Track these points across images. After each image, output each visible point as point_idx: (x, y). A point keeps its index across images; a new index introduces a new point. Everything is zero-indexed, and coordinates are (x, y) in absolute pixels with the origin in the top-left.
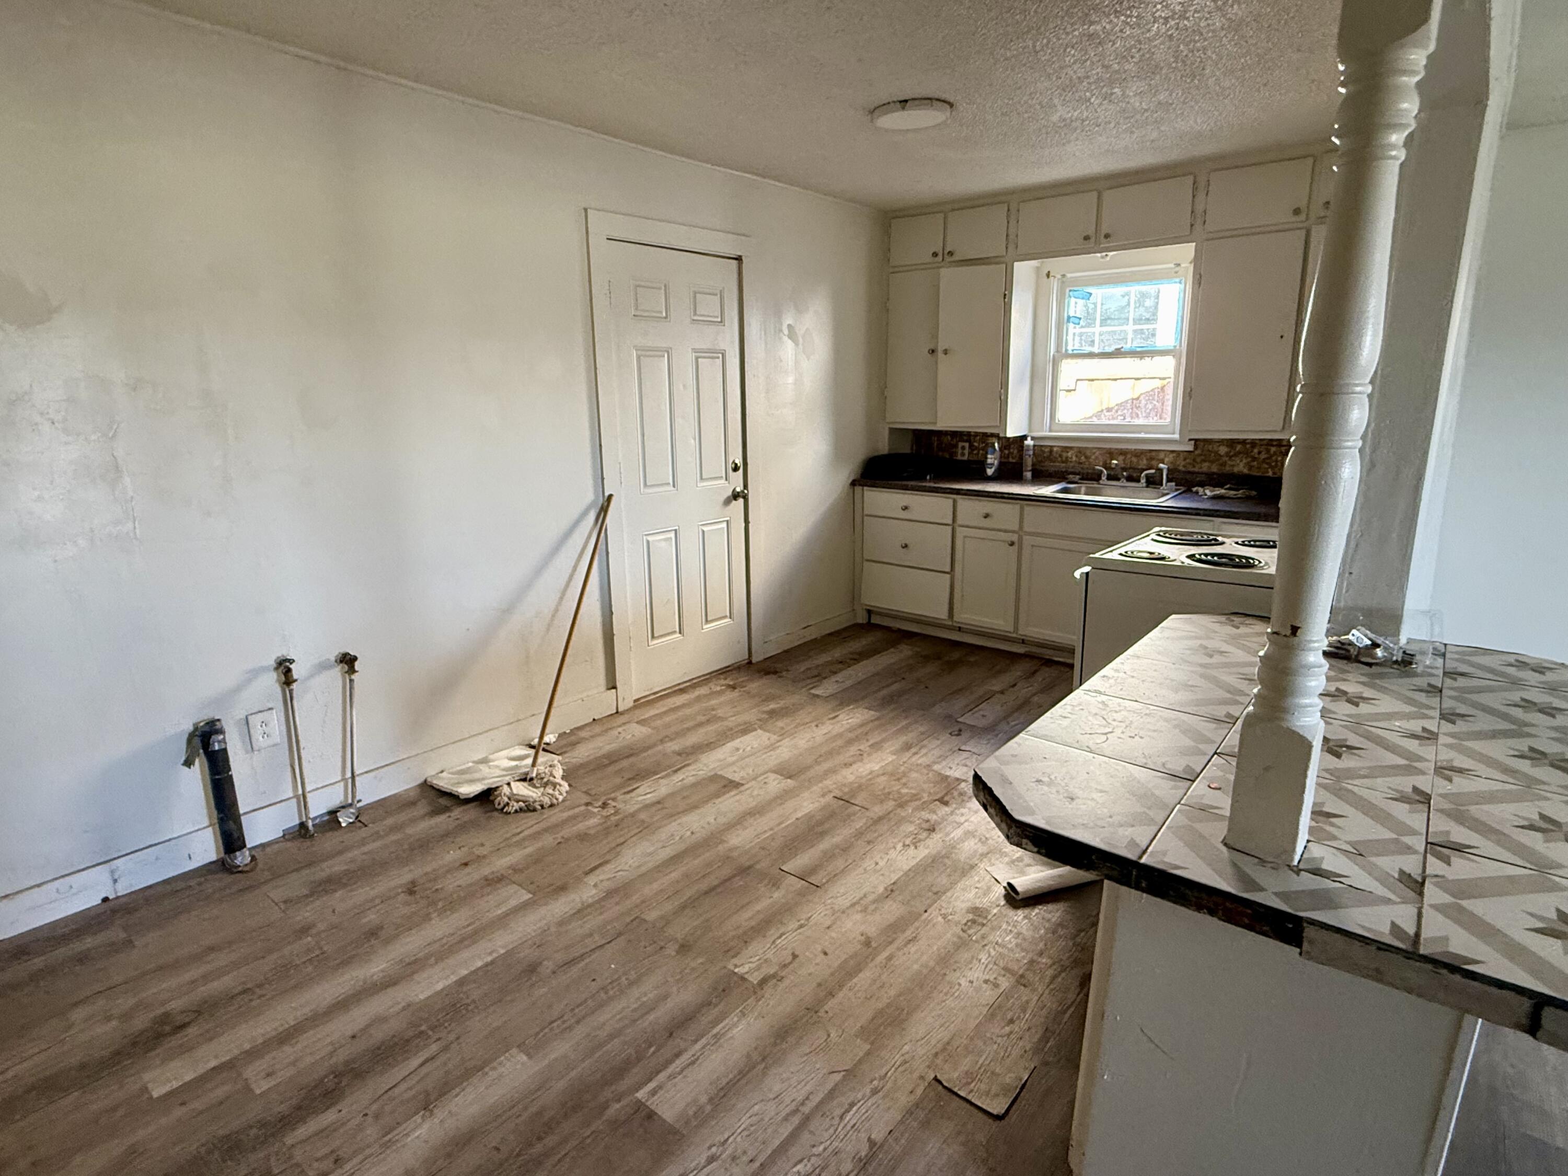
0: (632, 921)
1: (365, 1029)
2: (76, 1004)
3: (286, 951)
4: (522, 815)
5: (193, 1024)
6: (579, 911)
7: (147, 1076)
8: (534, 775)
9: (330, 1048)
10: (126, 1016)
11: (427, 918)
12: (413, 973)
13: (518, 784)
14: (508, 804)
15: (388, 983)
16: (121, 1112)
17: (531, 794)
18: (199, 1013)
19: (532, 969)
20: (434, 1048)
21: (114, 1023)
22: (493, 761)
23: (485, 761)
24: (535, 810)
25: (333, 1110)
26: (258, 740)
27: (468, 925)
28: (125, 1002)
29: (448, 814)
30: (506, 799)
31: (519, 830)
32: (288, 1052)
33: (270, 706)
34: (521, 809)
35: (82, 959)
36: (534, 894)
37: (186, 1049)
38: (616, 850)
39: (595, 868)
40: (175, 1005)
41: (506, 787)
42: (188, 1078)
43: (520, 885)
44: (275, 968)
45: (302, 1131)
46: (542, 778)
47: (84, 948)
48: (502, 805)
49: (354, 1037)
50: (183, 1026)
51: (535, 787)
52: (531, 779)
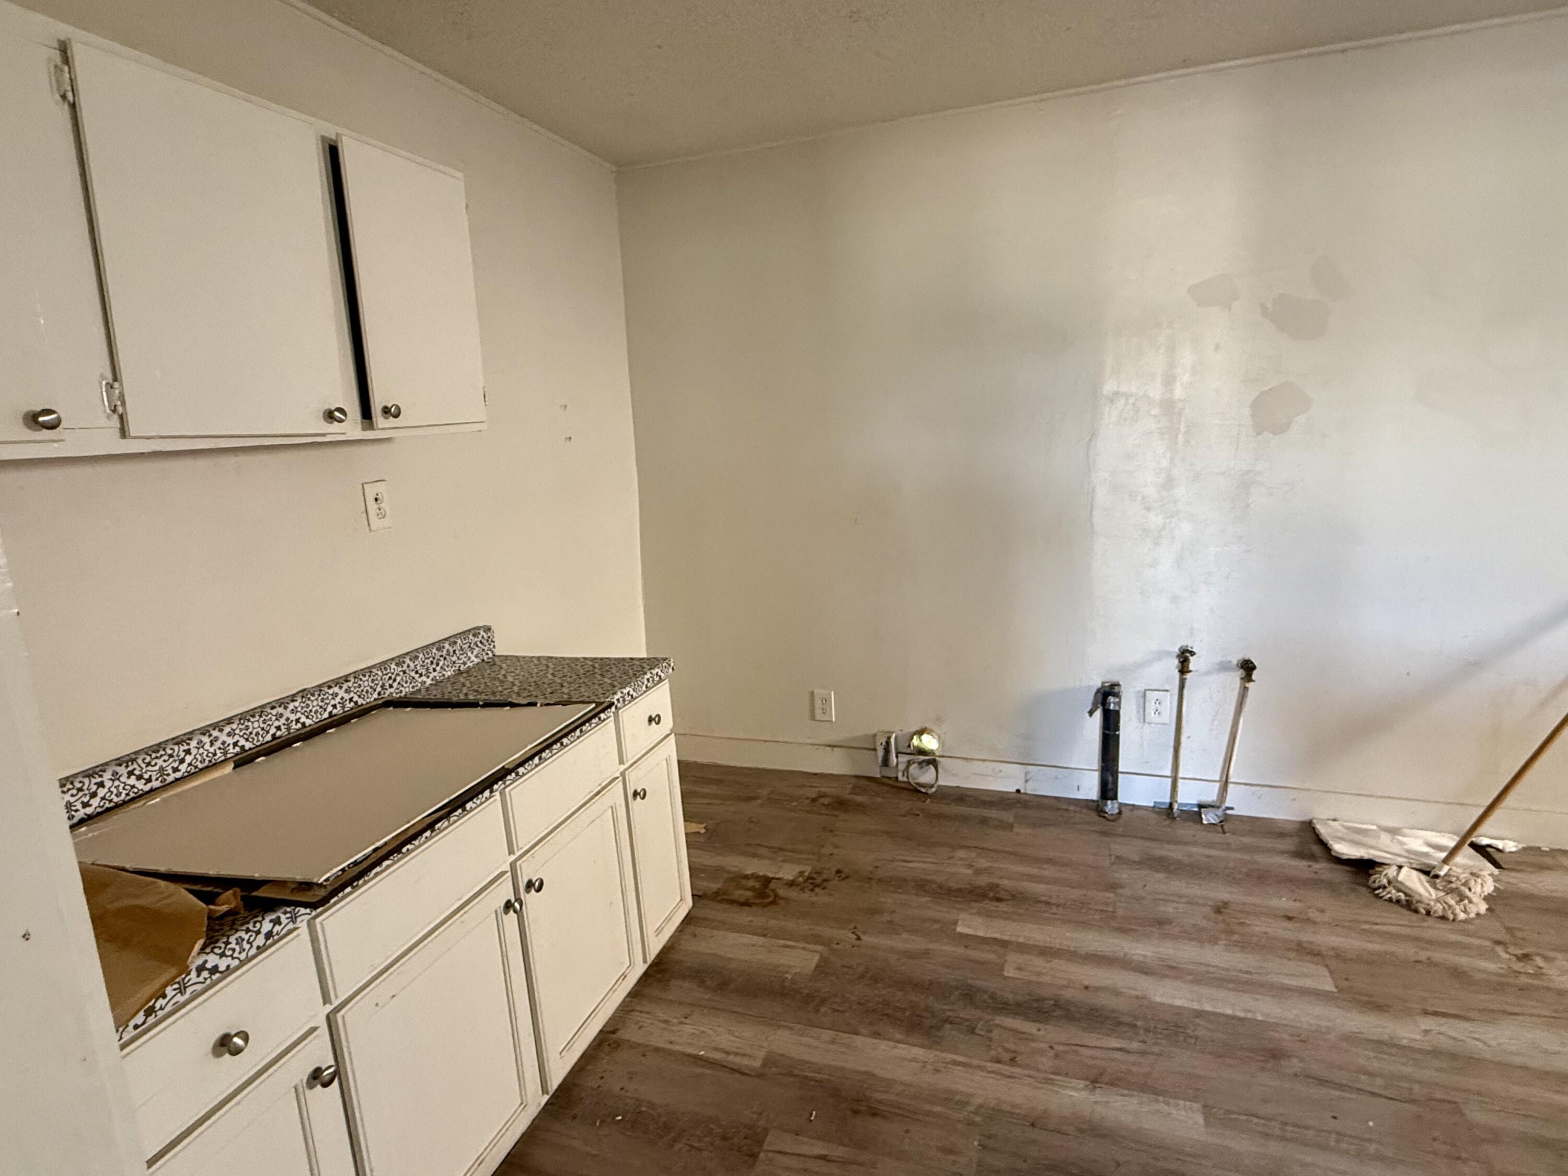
0: (1443, 1101)
1: (1098, 989)
2: (962, 847)
3: (1091, 893)
4: (1396, 908)
5: (1006, 902)
6: (1380, 1042)
7: (963, 916)
8: (1442, 873)
9: (1065, 983)
10: (978, 872)
11: (1214, 941)
12: (1167, 976)
13: (1415, 873)
14: (1385, 887)
15: (1143, 969)
16: (936, 926)
17: (1421, 890)
18: (1014, 897)
19: (1276, 1054)
20: (1135, 1046)
21: (970, 871)
22: (1404, 836)
23: (1393, 831)
24: (1416, 911)
25: (1037, 1025)
26: (1150, 714)
27: (1247, 972)
28: (983, 863)
29: (1310, 863)
30: (1385, 881)
31: (1379, 921)
32: (1039, 963)
33: (1167, 688)
34: (1398, 901)
35: (984, 821)
36: (1340, 991)
37: (989, 915)
38: (1492, 1015)
39: (1445, 1015)
40: (1005, 883)
41: (1395, 868)
42: (981, 934)
43: (1331, 972)
44: (1075, 901)
45: (1009, 1022)
46: (1451, 882)
47: (989, 815)
48: (1376, 885)
49: (1086, 988)
50: (999, 900)
51: (1434, 886)
52: (1437, 876)
